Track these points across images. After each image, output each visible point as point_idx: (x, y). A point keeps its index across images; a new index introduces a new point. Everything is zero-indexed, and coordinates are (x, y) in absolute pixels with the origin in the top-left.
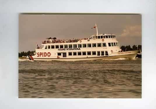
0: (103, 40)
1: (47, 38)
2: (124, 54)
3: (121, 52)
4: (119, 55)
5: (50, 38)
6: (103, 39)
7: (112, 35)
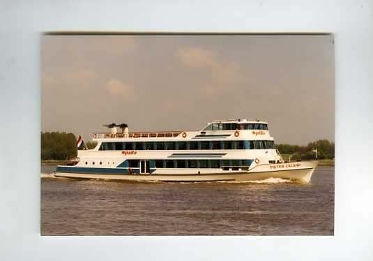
0: (237, 134)
1: (106, 126)
2: (285, 169)
3: (279, 164)
4: (273, 170)
5: (113, 125)
6: (237, 132)
7: (259, 122)
